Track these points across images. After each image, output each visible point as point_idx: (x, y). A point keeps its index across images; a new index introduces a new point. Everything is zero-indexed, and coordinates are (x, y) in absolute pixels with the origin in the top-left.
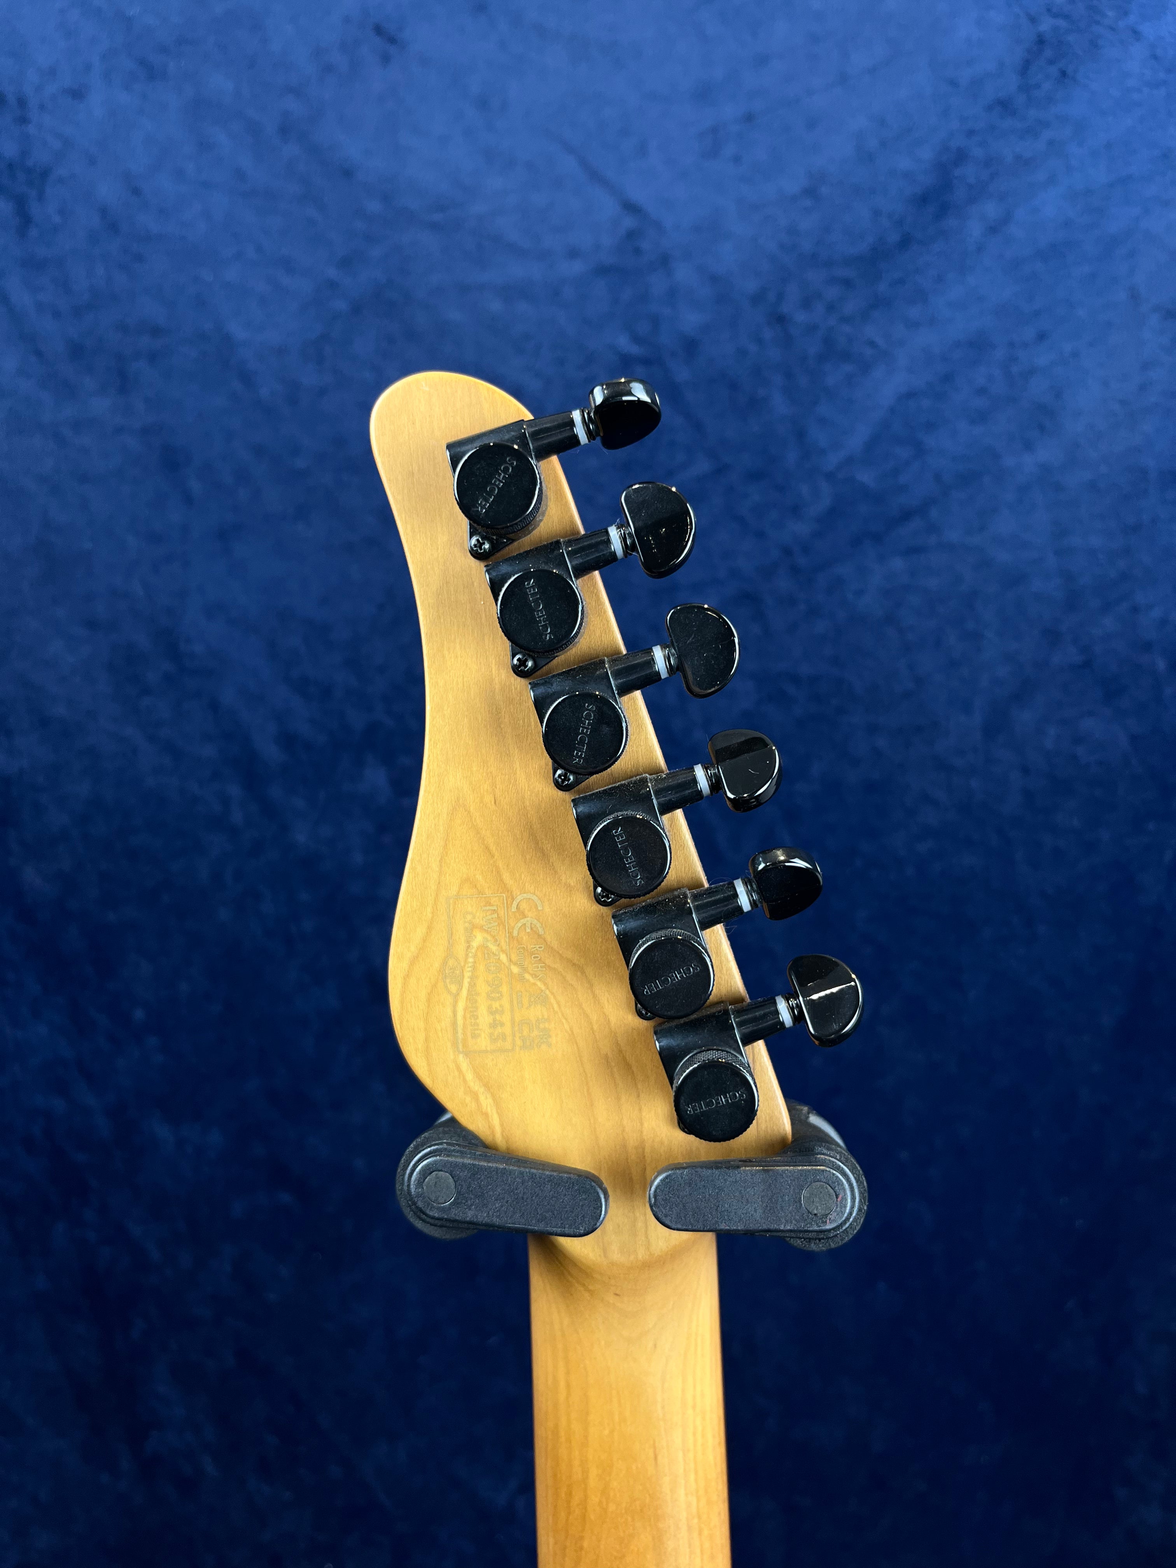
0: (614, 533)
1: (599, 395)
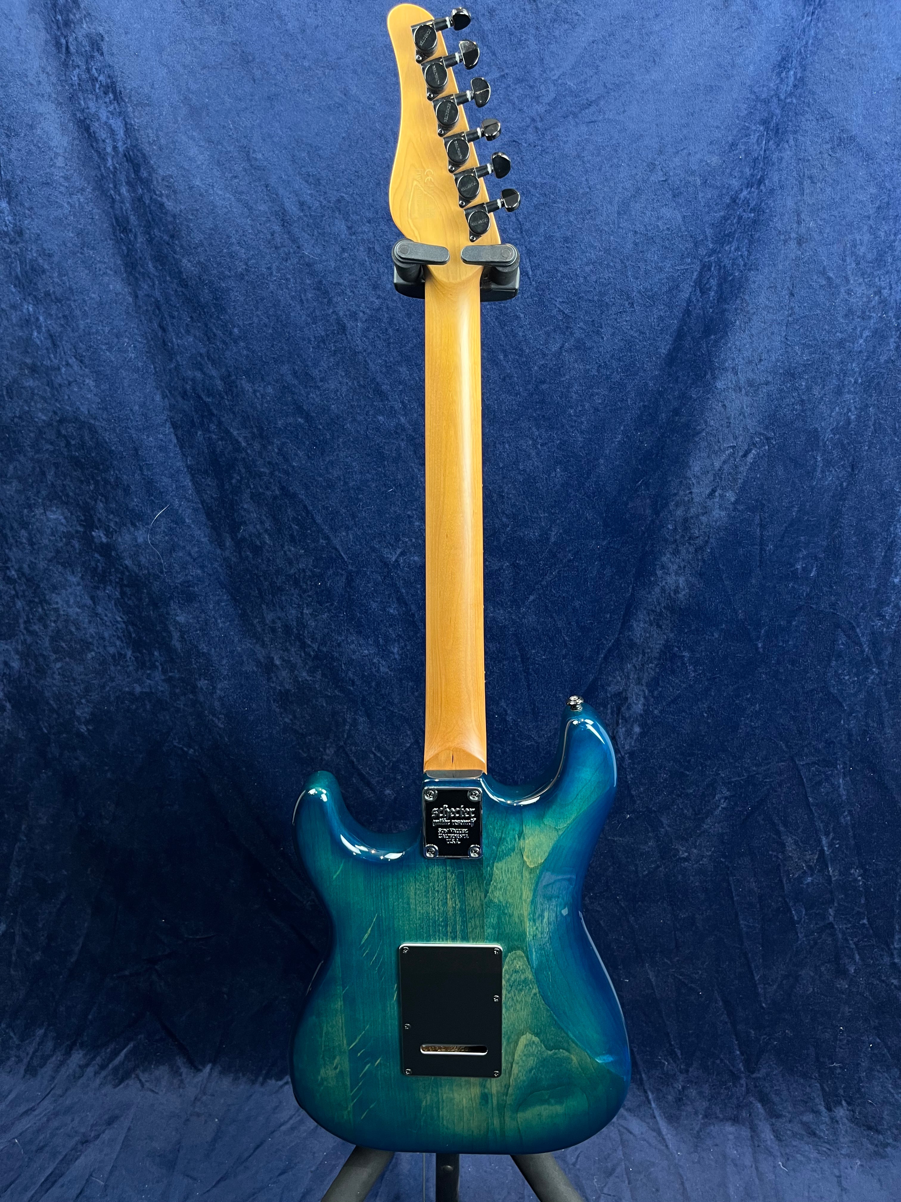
0: (457, 55)
1: (454, 12)
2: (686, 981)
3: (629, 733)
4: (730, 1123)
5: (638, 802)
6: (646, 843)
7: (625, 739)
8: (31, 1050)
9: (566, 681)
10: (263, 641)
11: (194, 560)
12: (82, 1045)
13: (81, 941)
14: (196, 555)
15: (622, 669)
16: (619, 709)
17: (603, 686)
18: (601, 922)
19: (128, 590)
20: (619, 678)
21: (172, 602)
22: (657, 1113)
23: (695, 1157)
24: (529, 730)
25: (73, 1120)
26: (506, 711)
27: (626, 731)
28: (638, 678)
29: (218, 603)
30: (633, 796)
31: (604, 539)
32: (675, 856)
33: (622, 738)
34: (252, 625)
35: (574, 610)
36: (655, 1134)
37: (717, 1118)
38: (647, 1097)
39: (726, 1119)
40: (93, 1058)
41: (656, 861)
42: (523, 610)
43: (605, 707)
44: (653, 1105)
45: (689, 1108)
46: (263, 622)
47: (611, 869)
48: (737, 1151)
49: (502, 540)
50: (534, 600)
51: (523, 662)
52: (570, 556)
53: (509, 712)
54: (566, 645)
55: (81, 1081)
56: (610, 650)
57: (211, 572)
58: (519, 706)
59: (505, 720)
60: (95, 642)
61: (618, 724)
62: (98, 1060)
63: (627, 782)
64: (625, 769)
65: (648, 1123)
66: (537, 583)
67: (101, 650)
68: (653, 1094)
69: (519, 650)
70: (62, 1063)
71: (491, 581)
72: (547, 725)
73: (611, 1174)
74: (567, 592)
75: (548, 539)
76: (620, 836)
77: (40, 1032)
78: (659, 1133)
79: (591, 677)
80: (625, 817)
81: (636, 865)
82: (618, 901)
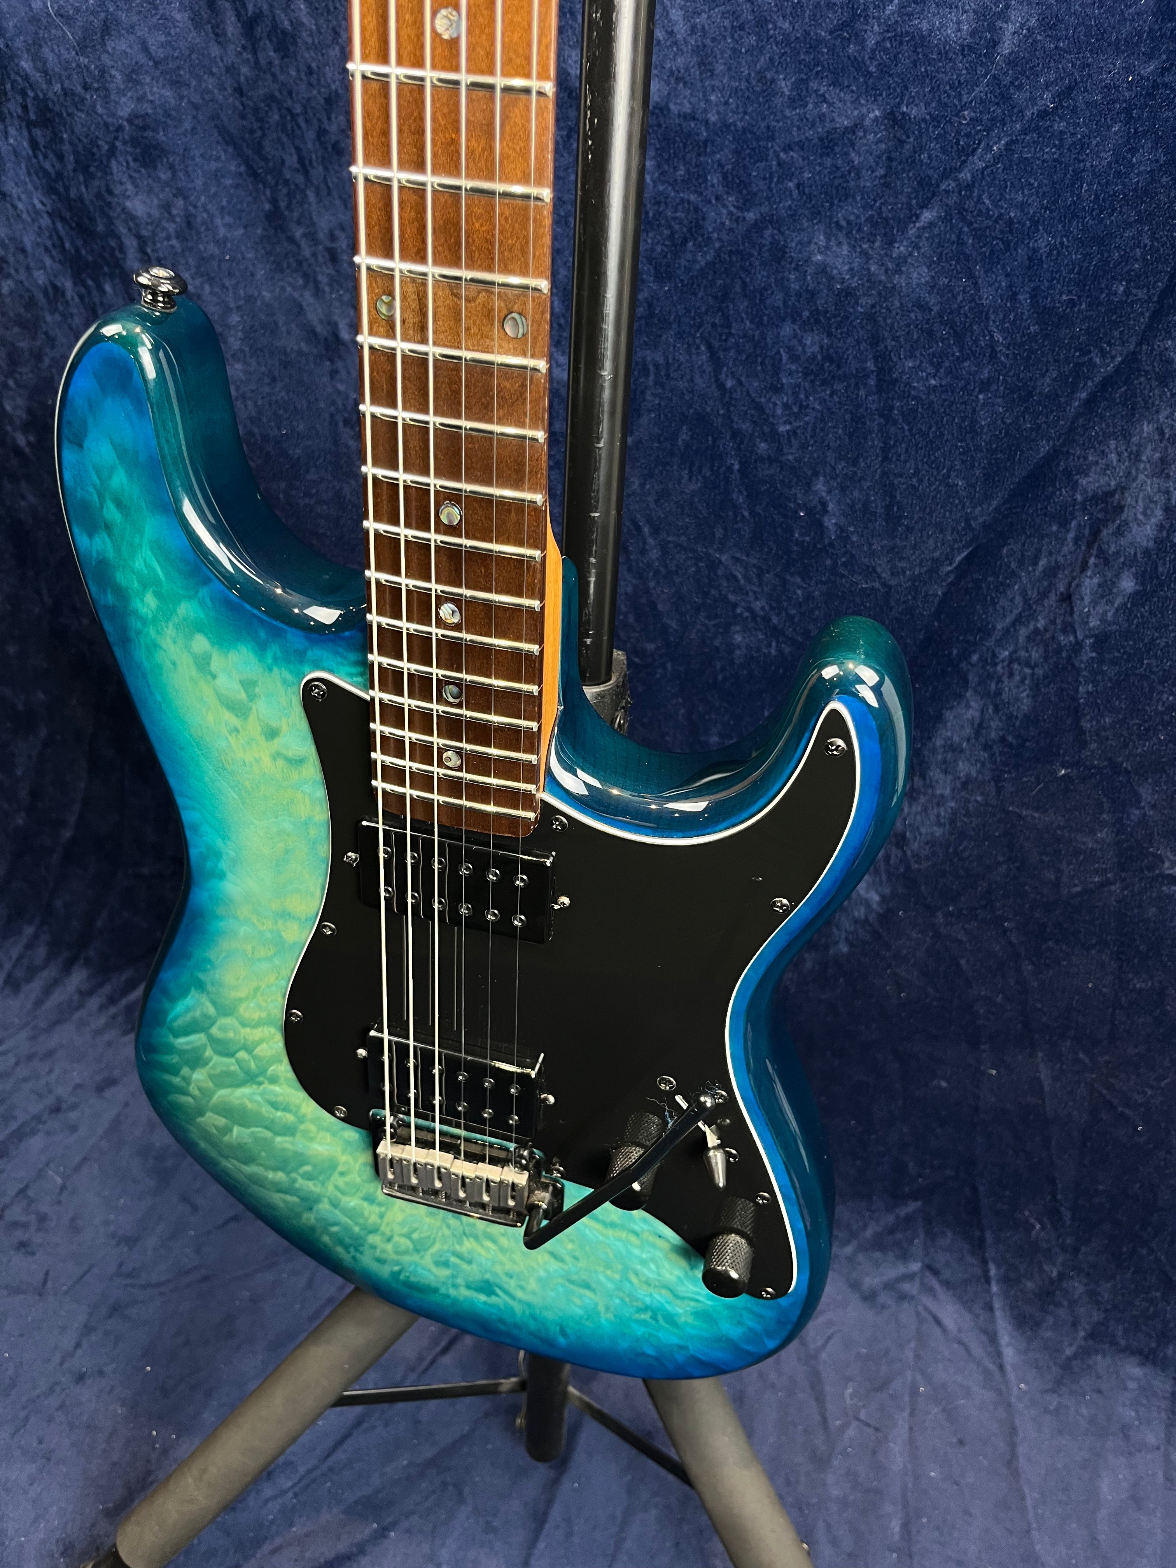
2: (1116, 1102)
3: (1106, 590)
4: (1135, 1360)
5: (1094, 746)
6: (1092, 832)
7: (1095, 603)
8: (15, 955)
9: (978, 448)
10: (316, 283)
11: (157, 64)
12: (87, 962)
13: (77, 807)
14: (160, 54)
15: (1126, 435)
16: (1095, 533)
17: (1068, 474)
18: (963, 962)
19: (38, 132)
20: (1113, 457)
21: (114, 163)
22: (997, 1304)
23: (1053, 1401)
24: (872, 554)
25: (50, 1071)
26: (824, 505)
27: (1100, 585)
28: (1162, 460)
29: (217, 176)
30: (1082, 732)
31: (1150, 56)
32: (1151, 868)
33: (1087, 600)
34: (292, 240)
35: (1034, 260)
36: (984, 1338)
37: (1113, 1343)
38: (986, 1272)
39: (1129, 1351)
40: (101, 985)
41: (1105, 871)
42: (900, 249)
43: (1064, 524)
44: (994, 1288)
45: (1062, 1313)
46: (312, 237)
47: (1003, 869)
48: (1137, 1411)
49: (871, 42)
50: (931, 225)
51: (880, 389)
52: (1047, 100)
53: (831, 506)
54: (993, 355)
55: (77, 1015)
56: (1107, 384)
57: (196, 99)
58: (856, 494)
59: (821, 525)
60: (11, 259)
61: (1084, 567)
62: (107, 989)
63: (1076, 699)
64: (1078, 670)
65: (977, 1316)
66: (945, 175)
67: (22, 276)
68: (999, 1266)
69: (876, 358)
70: (55, 983)
71: (828, 162)
72: (915, 547)
73: (880, 1389)
74: (1022, 206)
75: (994, 44)
76: (1037, 809)
77: (29, 930)
78: (993, 1338)
79: (1044, 447)
80: (1054, 773)
81: (1059, 871)
82: (1005, 930)
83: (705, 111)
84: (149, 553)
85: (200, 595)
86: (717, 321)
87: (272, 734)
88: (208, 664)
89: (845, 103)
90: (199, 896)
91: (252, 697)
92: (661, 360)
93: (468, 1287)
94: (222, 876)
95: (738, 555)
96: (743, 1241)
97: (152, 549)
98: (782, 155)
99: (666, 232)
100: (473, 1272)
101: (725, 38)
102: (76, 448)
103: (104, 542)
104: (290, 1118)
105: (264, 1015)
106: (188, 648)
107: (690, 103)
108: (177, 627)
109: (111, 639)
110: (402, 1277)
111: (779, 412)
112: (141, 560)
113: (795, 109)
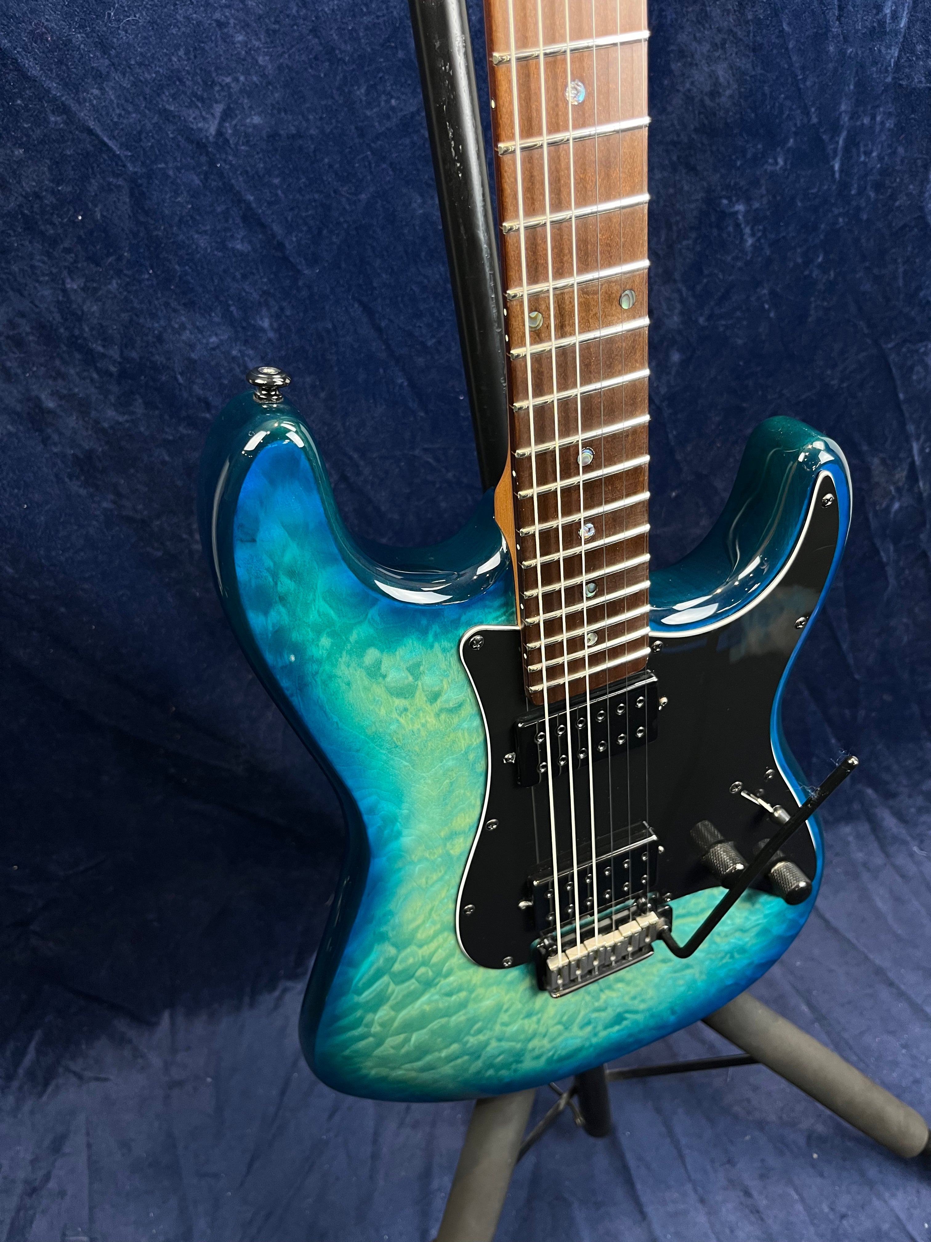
83: (308, 129)
84: (322, 603)
85: (369, 616)
86: (361, 282)
87: (434, 697)
88: (379, 668)
89: (406, 94)
90: (378, 864)
91: (417, 678)
92: (330, 326)
93: (606, 1027)
94: (399, 835)
95: (426, 446)
96: (788, 863)
97: (325, 599)
98: (373, 145)
99: (305, 228)
100: (607, 1015)
101: (306, 69)
102: (249, 544)
103: (279, 613)
104: (463, 995)
105: (438, 926)
106: (360, 665)
107: (294, 126)
108: (350, 653)
109: (288, 693)
110: (555, 1057)
111: (424, 331)
112: (315, 612)
113: (372, 109)
